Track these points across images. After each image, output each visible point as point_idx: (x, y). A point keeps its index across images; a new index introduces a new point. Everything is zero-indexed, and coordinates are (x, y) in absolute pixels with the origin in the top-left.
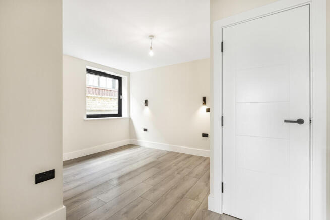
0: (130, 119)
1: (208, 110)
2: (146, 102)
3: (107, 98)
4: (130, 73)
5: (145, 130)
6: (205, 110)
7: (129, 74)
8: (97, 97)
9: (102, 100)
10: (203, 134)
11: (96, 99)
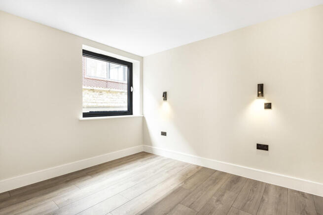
0: (143, 118)
1: (268, 106)
2: (165, 95)
3: (116, 92)
4: (142, 57)
5: (164, 134)
6: (263, 106)
7: (141, 59)
8: (104, 91)
9: (110, 94)
10: (258, 145)
11: (104, 93)
